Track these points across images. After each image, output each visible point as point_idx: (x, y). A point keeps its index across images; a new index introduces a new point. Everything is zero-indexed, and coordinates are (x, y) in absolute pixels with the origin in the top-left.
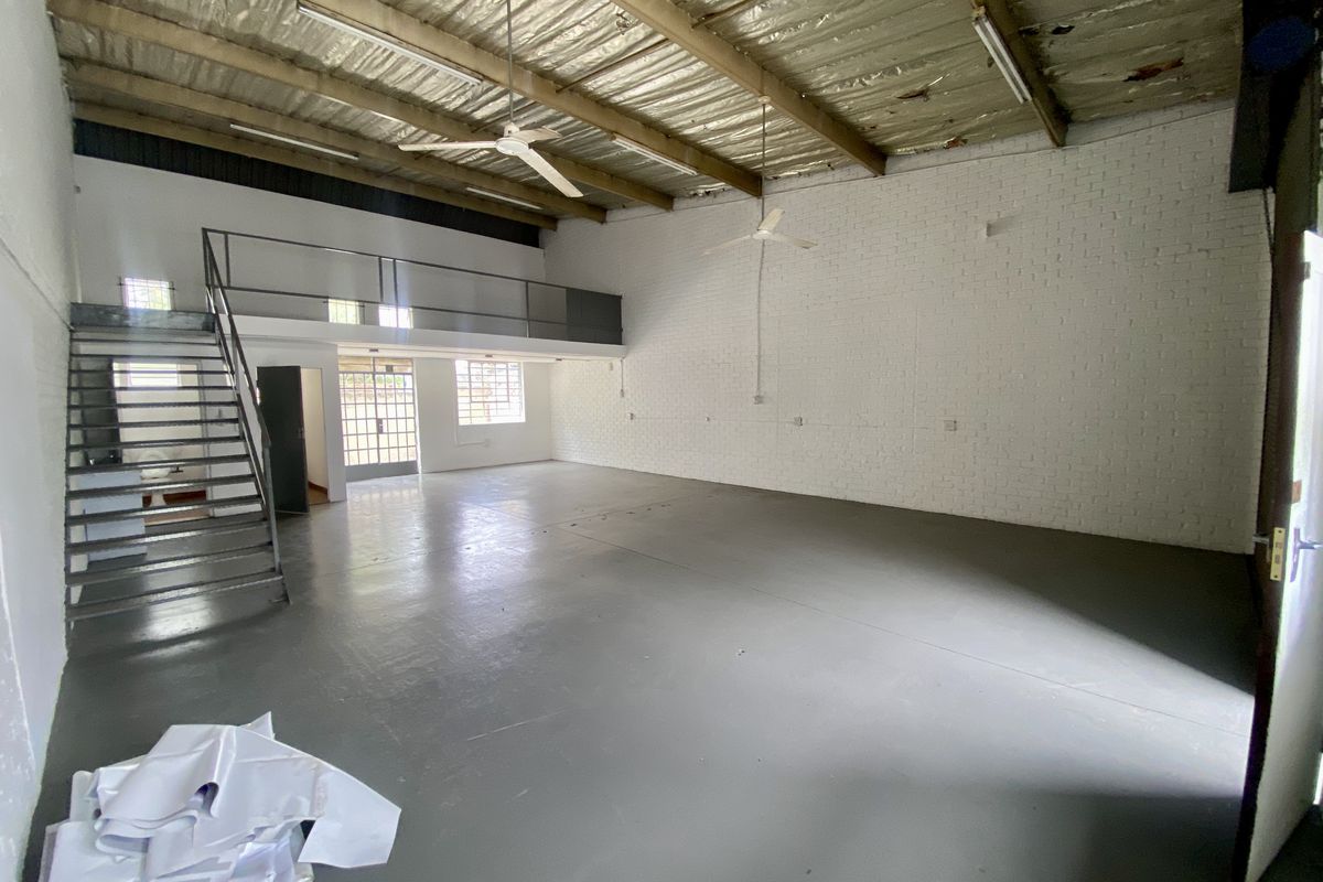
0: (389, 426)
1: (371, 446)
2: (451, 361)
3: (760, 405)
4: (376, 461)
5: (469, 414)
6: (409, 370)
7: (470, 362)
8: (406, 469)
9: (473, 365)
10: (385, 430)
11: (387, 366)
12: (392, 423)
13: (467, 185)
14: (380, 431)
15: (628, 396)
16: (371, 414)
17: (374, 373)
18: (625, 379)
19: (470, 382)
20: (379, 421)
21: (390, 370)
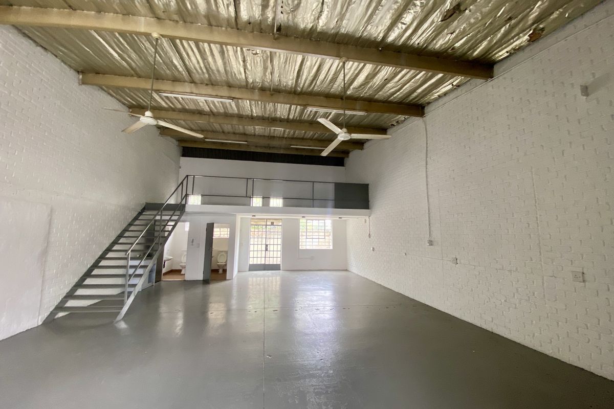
0: (271, 248)
1: (262, 256)
2: (298, 220)
3: (432, 247)
4: (264, 263)
5: (306, 244)
6: (281, 224)
7: (307, 220)
8: (275, 267)
9: (308, 221)
10: (268, 250)
11: (272, 222)
12: (272, 246)
13: (291, 145)
14: (266, 250)
15: (372, 237)
16: (264, 243)
17: (266, 225)
18: (371, 228)
19: (306, 229)
20: (267, 245)
21: (272, 224)
